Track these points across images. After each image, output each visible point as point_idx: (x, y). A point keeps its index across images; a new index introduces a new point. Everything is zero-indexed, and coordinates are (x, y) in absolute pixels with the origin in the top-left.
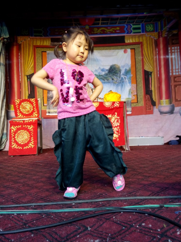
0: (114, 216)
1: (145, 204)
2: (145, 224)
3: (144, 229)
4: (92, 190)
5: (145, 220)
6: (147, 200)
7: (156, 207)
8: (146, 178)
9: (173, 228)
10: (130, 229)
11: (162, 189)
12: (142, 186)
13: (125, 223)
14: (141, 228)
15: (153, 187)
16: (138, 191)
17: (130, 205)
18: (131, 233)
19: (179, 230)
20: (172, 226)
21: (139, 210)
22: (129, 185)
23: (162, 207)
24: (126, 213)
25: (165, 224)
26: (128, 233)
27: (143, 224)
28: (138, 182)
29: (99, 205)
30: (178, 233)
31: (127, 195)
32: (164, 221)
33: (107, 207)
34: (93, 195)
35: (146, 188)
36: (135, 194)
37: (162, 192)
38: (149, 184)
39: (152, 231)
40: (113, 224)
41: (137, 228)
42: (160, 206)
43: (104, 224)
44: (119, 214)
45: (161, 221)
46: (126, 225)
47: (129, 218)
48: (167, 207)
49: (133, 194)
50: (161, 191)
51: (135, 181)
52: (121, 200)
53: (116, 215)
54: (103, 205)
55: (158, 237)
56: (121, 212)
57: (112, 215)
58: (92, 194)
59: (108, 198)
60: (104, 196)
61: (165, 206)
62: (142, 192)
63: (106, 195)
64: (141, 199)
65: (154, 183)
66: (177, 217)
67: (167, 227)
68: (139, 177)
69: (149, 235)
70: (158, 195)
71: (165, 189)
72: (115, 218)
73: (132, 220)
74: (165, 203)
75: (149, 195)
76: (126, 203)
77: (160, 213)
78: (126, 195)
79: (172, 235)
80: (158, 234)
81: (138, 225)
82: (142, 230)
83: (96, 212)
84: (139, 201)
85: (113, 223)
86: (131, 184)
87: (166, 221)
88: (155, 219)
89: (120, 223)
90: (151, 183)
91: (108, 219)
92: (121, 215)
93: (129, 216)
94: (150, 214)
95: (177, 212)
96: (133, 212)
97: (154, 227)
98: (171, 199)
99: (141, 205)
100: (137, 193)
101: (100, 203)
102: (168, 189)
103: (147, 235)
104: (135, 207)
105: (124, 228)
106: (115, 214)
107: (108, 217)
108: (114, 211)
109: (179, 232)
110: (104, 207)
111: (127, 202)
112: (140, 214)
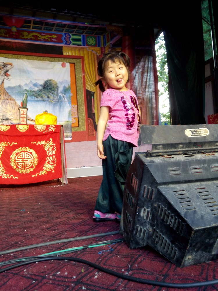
0: (26, 268)
1: (68, 248)
2: (60, 273)
3: (58, 279)
4: (6, 239)
5: (61, 268)
6: (71, 243)
7: (80, 249)
8: (78, 216)
9: (92, 272)
10: (41, 281)
11: (93, 226)
12: (70, 226)
13: (37, 275)
14: (55, 278)
15: (83, 225)
16: (64, 233)
17: (49, 252)
18: (42, 286)
19: (98, 273)
20: (92, 269)
21: (60, 256)
22: (54, 228)
23: (86, 248)
24: (42, 262)
25: (84, 268)
26: (37, 287)
27: (59, 273)
28: (67, 221)
29: (9, 258)
30: (96, 277)
31: (49, 239)
32: (85, 265)
33: (19, 258)
34: (4, 246)
35: (74, 229)
36: (60, 238)
37: (91, 231)
38: (79, 222)
39: (67, 280)
40: (22, 279)
41: (50, 279)
42: (84, 248)
43: (9, 281)
44: (32, 265)
45: (81, 265)
46: (37, 277)
47: (44, 269)
48: (92, 248)
49: (57, 238)
50: (90, 229)
51: (64, 222)
52: (40, 247)
53: (29, 267)
54: (14, 257)
55: (72, 286)
56: (35, 262)
57: (23, 268)
58: (5, 244)
59: (24, 246)
60: (19, 244)
61: (90, 247)
62: (68, 233)
63: (23, 242)
64: (65, 243)
65: (85, 220)
66: (99, 258)
67: (84, 271)
68: (69, 216)
69: (62, 286)
70: (85, 235)
71: (95, 227)
72: (26, 271)
73: (47, 270)
74: (91, 244)
75: (75, 236)
76: (46, 250)
77: (83, 256)
78: (47, 240)
79: (88, 280)
80: (72, 282)
81: (52, 276)
82: (55, 280)
83: (3, 268)
84: (62, 245)
85: (22, 277)
86: (57, 225)
87: (86, 265)
88: (74, 264)
89: (30, 277)
90: (82, 221)
91: (17, 274)
92: (35, 266)
93: (44, 266)
94: (70, 260)
95: (100, 253)
96: (51, 260)
97: (70, 275)
98: (99, 237)
99: (63, 250)
100: (62, 236)
101: (12, 255)
102: (98, 226)
103: (60, 285)
104: (54, 254)
105: (34, 282)
106: (27, 266)
107: (17, 272)
108: (27, 263)
109: (97, 275)
110: (14, 260)
111: (47, 248)
112: (58, 261)
